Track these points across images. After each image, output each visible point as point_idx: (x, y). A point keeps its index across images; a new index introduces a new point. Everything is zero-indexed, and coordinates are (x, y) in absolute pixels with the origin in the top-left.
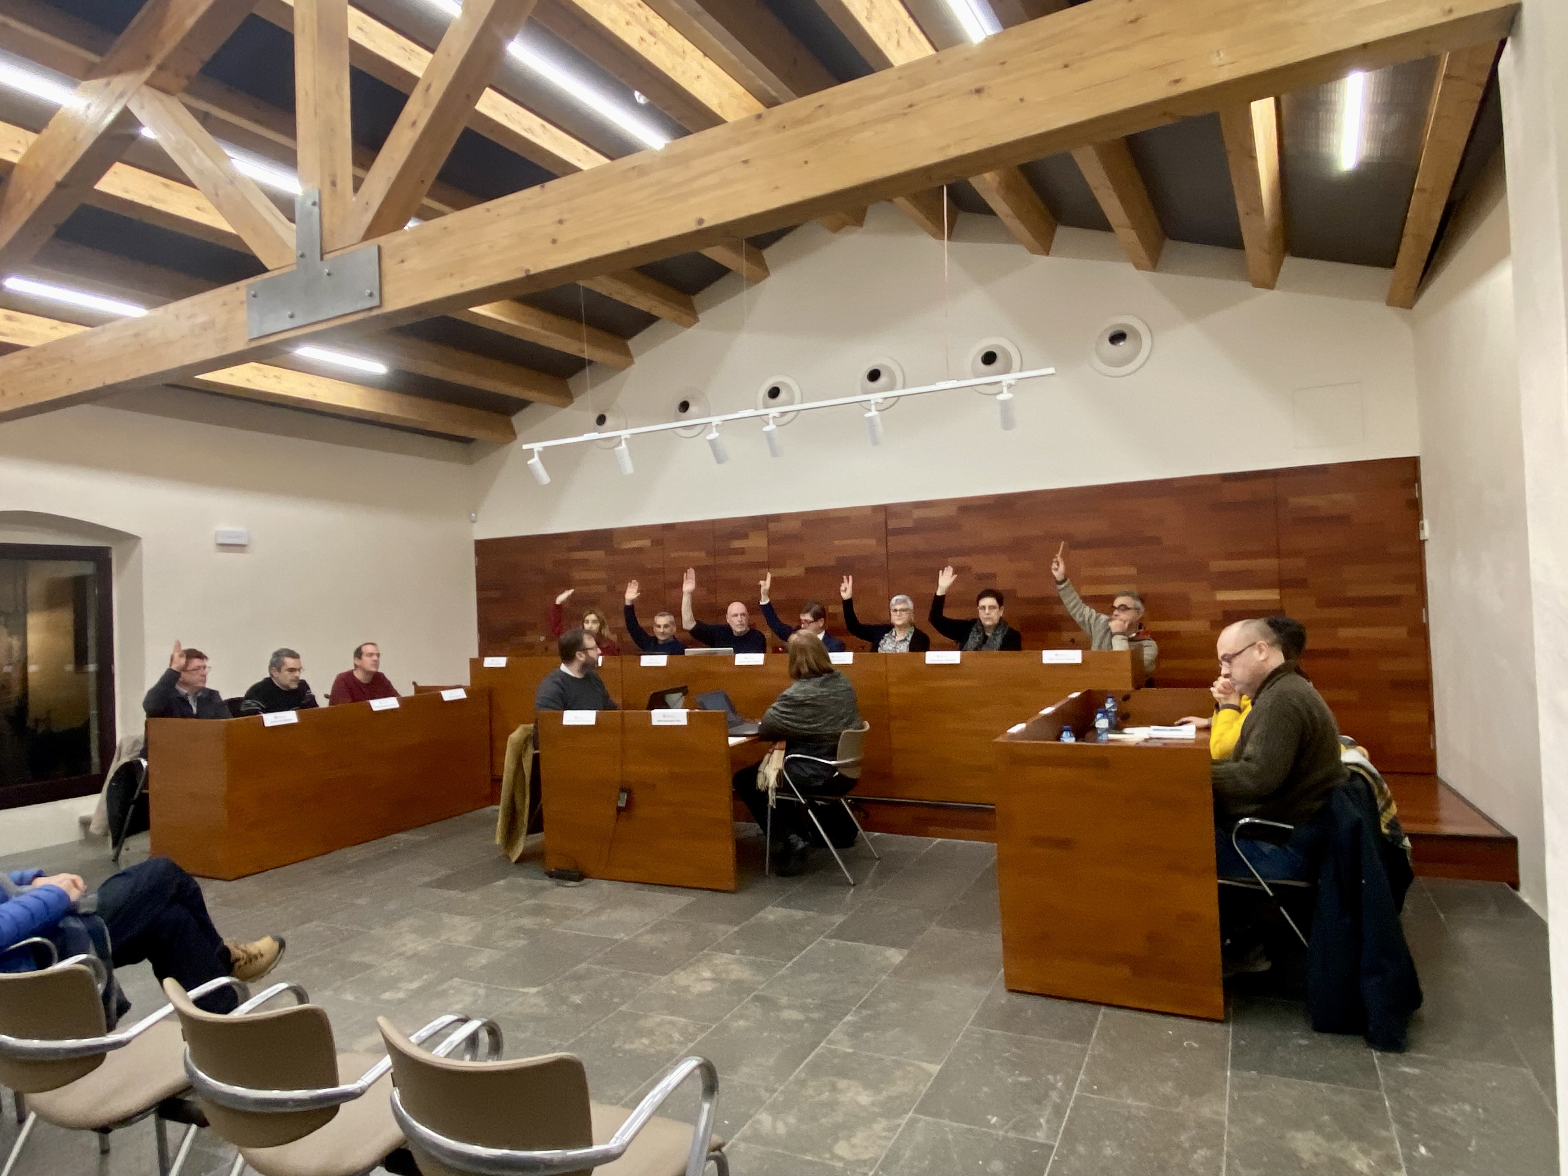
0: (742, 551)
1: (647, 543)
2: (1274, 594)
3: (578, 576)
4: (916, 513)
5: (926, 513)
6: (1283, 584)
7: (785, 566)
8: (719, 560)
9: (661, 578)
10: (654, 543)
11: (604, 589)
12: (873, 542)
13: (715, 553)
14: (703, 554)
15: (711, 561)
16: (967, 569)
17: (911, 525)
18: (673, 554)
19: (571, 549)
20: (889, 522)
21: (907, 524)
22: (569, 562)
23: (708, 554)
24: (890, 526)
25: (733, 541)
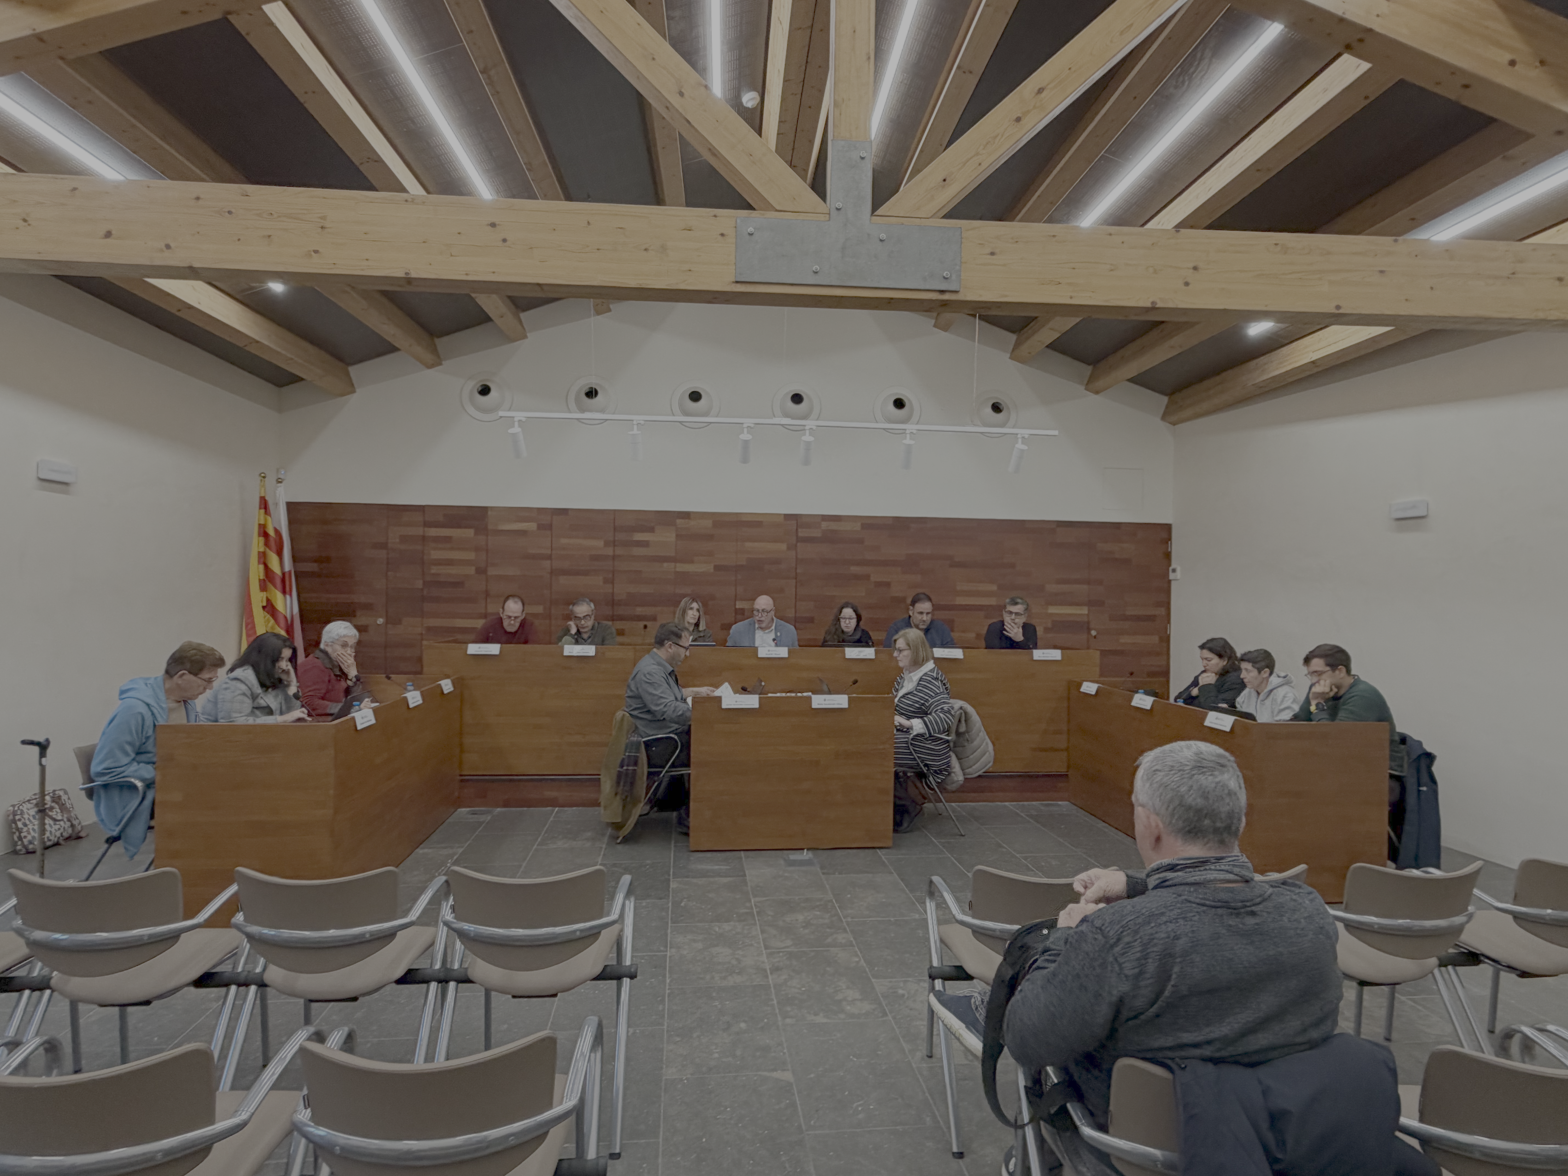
0: (645, 544)
1: (532, 526)
2: (1084, 610)
3: (436, 555)
4: (824, 525)
5: (833, 526)
6: (1090, 603)
7: (692, 562)
8: (619, 551)
9: (547, 564)
10: (540, 527)
11: (471, 571)
12: (784, 547)
13: (614, 544)
14: (601, 543)
15: (609, 551)
16: (867, 577)
17: (819, 535)
18: (564, 541)
19: (427, 524)
20: (799, 530)
21: (816, 533)
22: (424, 538)
23: (607, 544)
24: (800, 534)
25: (635, 533)
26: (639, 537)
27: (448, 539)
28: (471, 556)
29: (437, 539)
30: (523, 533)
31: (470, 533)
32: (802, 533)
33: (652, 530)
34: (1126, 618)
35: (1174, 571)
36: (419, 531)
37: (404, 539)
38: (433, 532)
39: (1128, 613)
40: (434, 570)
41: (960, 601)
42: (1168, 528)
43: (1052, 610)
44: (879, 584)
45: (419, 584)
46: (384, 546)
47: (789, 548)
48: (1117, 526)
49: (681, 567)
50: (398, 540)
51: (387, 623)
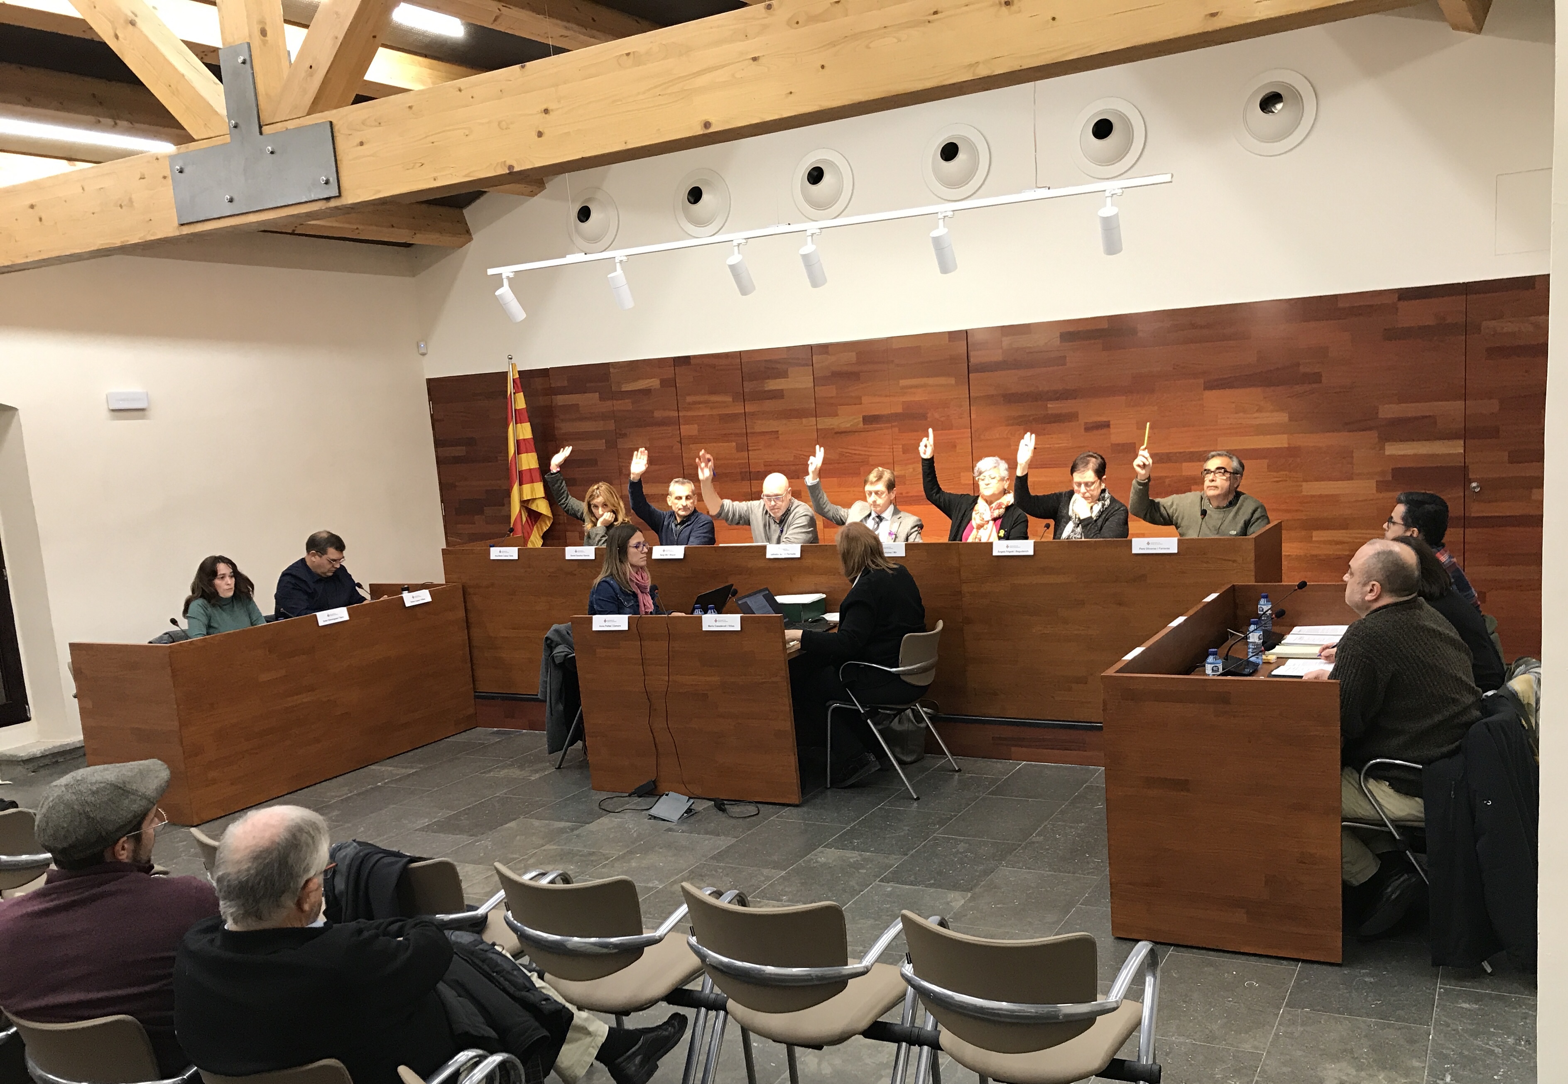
0: (779, 395)
2: (1456, 448)
4: (1006, 342)
5: (1018, 341)
6: (1468, 434)
7: (836, 415)
15: (740, 408)
17: (1001, 359)
20: (972, 354)
21: (995, 355)
24: (972, 361)
25: (767, 381)
43: (1395, 450)
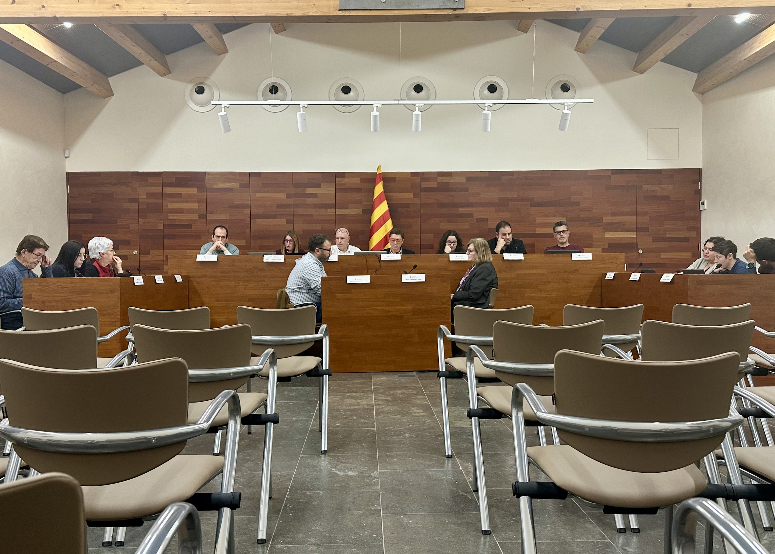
0: (315, 196)
1: (236, 185)
2: (633, 235)
3: (171, 206)
4: (440, 179)
5: (446, 179)
6: (637, 230)
7: (347, 208)
8: (297, 201)
9: (247, 211)
10: (242, 185)
11: (196, 216)
12: (410, 195)
13: (293, 196)
14: (283, 196)
15: (290, 201)
16: (471, 215)
17: (436, 186)
18: (258, 195)
19: (164, 185)
20: (422, 183)
21: (434, 185)
22: (162, 195)
23: (288, 196)
24: (422, 186)
25: (307, 189)
26: (309, 191)
27: (179, 195)
28: (195, 206)
29: (172, 195)
30: (230, 190)
31: (194, 190)
32: (424, 185)
33: (318, 186)
34: (665, 240)
35: (703, 203)
36: (158, 190)
37: (149, 195)
38: (169, 190)
39: (667, 236)
40: (171, 216)
41: (539, 230)
42: (698, 172)
43: (608, 235)
44: (479, 220)
45: (161, 226)
46: (136, 200)
47: (415, 195)
48: (659, 171)
49: (340, 212)
50: (145, 197)
51: (140, 253)
